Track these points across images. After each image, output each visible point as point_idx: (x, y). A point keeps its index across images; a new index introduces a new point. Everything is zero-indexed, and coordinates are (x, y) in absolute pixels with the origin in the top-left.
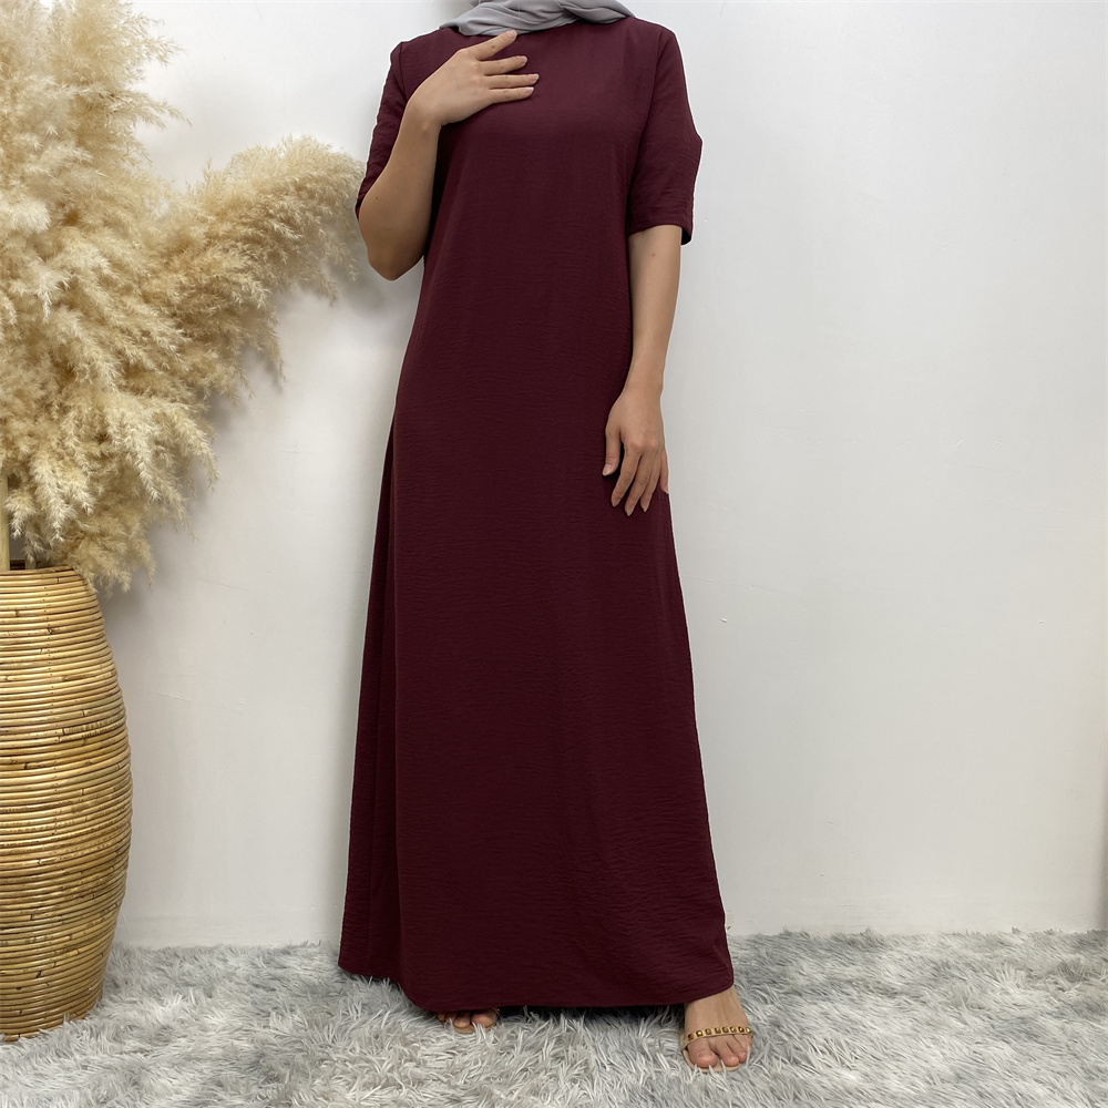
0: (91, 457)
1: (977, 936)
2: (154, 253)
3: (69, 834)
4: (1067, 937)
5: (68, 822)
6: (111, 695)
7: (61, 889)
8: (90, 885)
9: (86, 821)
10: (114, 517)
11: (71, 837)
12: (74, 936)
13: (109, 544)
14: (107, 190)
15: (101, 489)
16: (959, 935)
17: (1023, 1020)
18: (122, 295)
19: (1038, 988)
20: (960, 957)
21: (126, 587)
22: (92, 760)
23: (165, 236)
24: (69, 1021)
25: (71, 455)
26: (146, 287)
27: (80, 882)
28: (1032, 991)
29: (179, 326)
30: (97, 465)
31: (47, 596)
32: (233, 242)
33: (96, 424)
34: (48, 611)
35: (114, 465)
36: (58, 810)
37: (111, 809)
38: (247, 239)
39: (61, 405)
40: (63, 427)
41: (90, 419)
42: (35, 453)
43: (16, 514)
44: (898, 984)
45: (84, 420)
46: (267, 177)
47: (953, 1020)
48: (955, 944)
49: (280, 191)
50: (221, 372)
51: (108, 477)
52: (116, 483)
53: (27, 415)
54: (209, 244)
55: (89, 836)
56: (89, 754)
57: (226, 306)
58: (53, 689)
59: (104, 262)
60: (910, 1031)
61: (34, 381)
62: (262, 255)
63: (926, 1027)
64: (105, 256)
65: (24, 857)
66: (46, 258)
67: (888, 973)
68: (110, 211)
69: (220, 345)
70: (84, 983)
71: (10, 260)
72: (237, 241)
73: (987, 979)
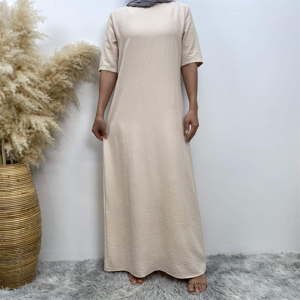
0: (27, 133)
1: (271, 254)
2: (42, 76)
3: (25, 235)
4: (296, 255)
5: (24, 232)
6: (35, 197)
7: (23, 250)
8: (31, 248)
9: (29, 231)
10: (34, 149)
11: (25, 236)
12: (27, 262)
13: (33, 156)
14: (28, 60)
15: (30, 142)
16: (266, 254)
17: (284, 280)
18: (34, 88)
19: (288, 270)
20: (267, 261)
21: (38, 167)
22: (30, 215)
23: (45, 71)
24: (27, 284)
25: (21, 133)
26: (40, 85)
27: (28, 248)
28: (286, 271)
29: (50, 96)
30: (29, 136)
31: (16, 171)
32: (63, 72)
33: (28, 124)
34: (17, 175)
35: (33, 135)
36: (22, 229)
37: (36, 228)
38: (67, 70)
39: (18, 120)
40: (19, 126)
41: (26, 123)
42: (11, 133)
43: (7, 150)
44: (249, 269)
45: (24, 124)
46: (72, 53)
47: (265, 280)
48: (265, 257)
49: (75, 57)
50: (61, 108)
51: (32, 138)
52: (34, 140)
53: (9, 123)
54: (57, 73)
55: (30, 235)
56: (29, 214)
57: (62, 89)
58: (19, 197)
59: (28, 80)
60: (253, 284)
61: (11, 113)
62: (71, 75)
63: (257, 282)
64: (28, 78)
65: (13, 242)
66: (12, 80)
67: (247, 266)
68: (29, 65)
69: (61, 100)
70: (30, 274)
71: (3, 81)
72: (64, 71)
73: (274, 267)
